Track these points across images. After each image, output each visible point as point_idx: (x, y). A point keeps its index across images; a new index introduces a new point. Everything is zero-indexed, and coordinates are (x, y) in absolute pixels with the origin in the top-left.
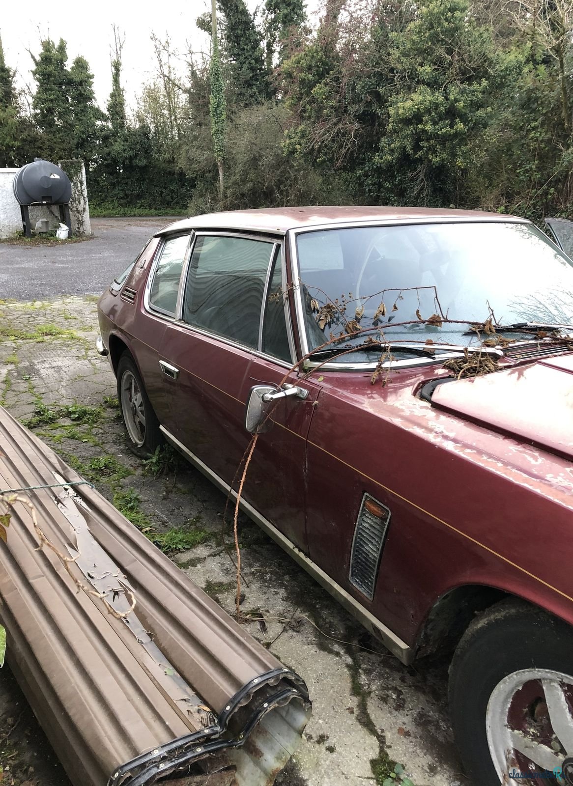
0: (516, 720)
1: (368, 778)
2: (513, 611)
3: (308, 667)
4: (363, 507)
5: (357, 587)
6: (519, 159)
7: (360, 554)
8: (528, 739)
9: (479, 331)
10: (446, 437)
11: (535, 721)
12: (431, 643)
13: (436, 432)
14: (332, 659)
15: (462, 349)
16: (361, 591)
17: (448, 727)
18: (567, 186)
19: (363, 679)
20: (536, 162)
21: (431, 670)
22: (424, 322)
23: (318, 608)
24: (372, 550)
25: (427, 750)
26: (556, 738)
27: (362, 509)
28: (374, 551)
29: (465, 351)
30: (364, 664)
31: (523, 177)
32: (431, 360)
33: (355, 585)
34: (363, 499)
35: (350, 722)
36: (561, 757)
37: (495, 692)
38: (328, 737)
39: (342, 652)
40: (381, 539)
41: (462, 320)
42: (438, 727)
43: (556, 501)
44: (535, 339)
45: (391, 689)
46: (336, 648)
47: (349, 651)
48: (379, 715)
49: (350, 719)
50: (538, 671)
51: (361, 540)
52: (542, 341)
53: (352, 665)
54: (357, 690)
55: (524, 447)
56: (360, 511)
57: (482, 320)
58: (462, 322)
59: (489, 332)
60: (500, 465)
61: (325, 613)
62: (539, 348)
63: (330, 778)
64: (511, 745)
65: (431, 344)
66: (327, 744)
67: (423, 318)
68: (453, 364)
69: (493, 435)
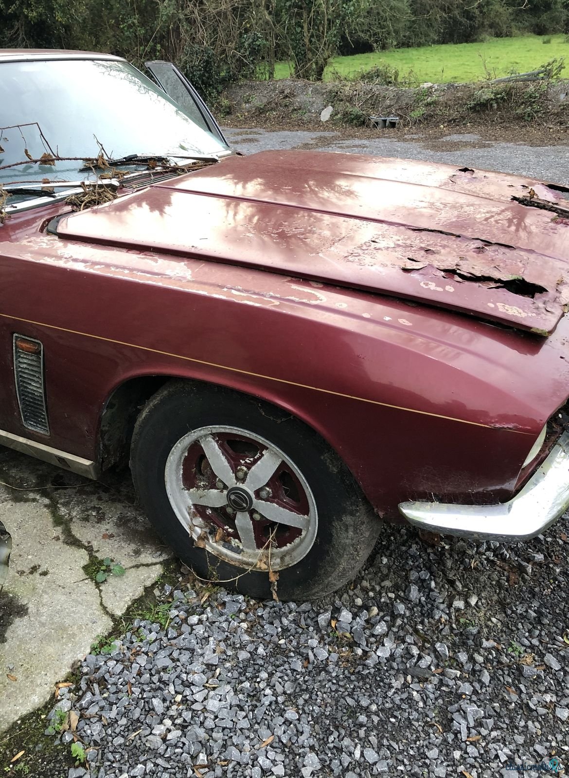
0: (189, 482)
1: (83, 580)
2: (166, 392)
3: (7, 520)
4: (16, 349)
5: (33, 429)
6: (119, 13)
7: (27, 396)
8: (201, 492)
9: (93, 167)
10: (75, 260)
11: (203, 475)
12: (112, 453)
13: (66, 258)
14: (28, 506)
15: (78, 183)
16: (38, 431)
17: (145, 518)
18: (171, 41)
19: (63, 511)
20: (137, 16)
21: (123, 484)
22: (36, 162)
23: (6, 470)
24: (36, 387)
25: (130, 541)
26: (219, 479)
27: (16, 352)
28: (38, 387)
29: (83, 185)
30: (61, 499)
31: (128, 33)
32: (51, 199)
33: (30, 428)
34: (14, 341)
35: (58, 547)
36: (225, 492)
37: (168, 464)
38: (39, 566)
39: (38, 497)
40: (40, 373)
41: (74, 157)
42: (136, 521)
43: (175, 288)
44: (148, 169)
45: (89, 509)
46: (31, 495)
47: (45, 494)
48: (84, 532)
49: (57, 545)
50: (194, 432)
51: (24, 382)
52: (154, 171)
53: (50, 504)
54: (58, 521)
55: (145, 255)
56: (14, 354)
57: (94, 156)
58: (75, 159)
59: (103, 166)
60: (126, 272)
61: (13, 472)
62: (152, 178)
63: (48, 594)
64: (190, 503)
65: (49, 183)
66: (40, 571)
67: (34, 158)
68: (74, 200)
69: (117, 251)
